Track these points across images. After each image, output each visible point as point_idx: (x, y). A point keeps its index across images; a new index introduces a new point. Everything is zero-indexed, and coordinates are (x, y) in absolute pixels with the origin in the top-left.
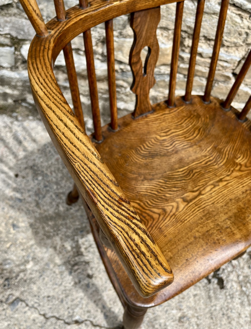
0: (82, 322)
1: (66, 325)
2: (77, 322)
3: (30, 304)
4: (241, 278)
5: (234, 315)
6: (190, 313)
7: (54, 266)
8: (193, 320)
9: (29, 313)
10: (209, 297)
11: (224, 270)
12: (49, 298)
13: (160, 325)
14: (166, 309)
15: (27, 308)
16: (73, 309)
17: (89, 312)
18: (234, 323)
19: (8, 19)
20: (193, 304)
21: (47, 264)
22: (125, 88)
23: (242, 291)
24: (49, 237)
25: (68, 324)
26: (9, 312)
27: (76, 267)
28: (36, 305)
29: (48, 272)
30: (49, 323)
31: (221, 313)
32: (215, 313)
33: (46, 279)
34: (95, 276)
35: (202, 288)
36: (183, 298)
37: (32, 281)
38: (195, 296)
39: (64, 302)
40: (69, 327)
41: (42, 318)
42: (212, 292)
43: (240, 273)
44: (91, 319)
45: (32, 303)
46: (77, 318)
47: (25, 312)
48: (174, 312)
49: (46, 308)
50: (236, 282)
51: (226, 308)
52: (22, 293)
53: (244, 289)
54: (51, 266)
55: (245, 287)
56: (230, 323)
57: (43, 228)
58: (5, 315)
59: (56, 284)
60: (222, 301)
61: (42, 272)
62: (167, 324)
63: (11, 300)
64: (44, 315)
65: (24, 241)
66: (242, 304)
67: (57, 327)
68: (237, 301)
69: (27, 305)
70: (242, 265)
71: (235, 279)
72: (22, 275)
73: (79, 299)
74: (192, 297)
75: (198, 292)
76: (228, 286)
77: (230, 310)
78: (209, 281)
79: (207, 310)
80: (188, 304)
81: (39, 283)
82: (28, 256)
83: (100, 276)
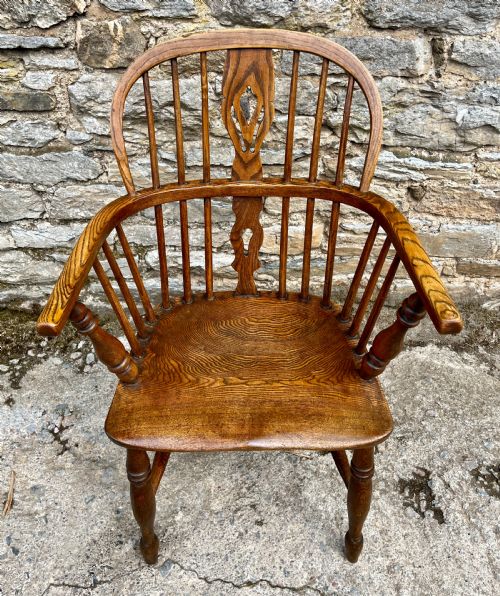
0: (257, 583)
1: (236, 589)
2: (249, 584)
3: (186, 566)
4: (467, 506)
5: (465, 556)
6: (402, 560)
7: (211, 515)
8: (408, 569)
9: (185, 578)
10: (426, 536)
11: (440, 497)
12: (209, 557)
13: (363, 580)
14: (367, 558)
15: (183, 571)
16: (241, 568)
17: (263, 569)
18: (465, 567)
19: (132, 228)
20: (403, 547)
21: (201, 513)
22: (271, 282)
23: (472, 523)
24: (199, 479)
25: (239, 587)
26: (160, 578)
27: (239, 513)
28: (193, 567)
29: (204, 523)
30: (213, 589)
31: (446, 555)
32: (437, 557)
33: (202, 531)
34: (265, 522)
35: (414, 526)
36: (389, 541)
37: (184, 536)
38: (405, 536)
39: (229, 559)
40: (239, 591)
41: (204, 582)
42: (428, 528)
43: (464, 499)
44: (268, 579)
45: (188, 564)
46: (249, 578)
47: (181, 577)
48: (380, 559)
49: (207, 570)
50: (460, 512)
51: (452, 548)
52: (173, 552)
53: (473, 520)
54: (207, 515)
55: (474, 518)
56: (460, 567)
57: (191, 468)
58: (155, 583)
59: (216, 538)
60: (444, 540)
61: (196, 524)
62: (372, 576)
64: (205, 579)
65: (168, 486)
66: (473, 540)
67: (224, 593)
68: (465, 537)
69: (182, 568)
70: (465, 489)
71: (459, 508)
72: (170, 529)
73: (248, 554)
74: (402, 538)
75: (410, 531)
76: (451, 518)
77: (457, 551)
78: (423, 515)
79: (426, 553)
80: (397, 548)
81: (194, 537)
82: (175, 506)
83: (272, 521)
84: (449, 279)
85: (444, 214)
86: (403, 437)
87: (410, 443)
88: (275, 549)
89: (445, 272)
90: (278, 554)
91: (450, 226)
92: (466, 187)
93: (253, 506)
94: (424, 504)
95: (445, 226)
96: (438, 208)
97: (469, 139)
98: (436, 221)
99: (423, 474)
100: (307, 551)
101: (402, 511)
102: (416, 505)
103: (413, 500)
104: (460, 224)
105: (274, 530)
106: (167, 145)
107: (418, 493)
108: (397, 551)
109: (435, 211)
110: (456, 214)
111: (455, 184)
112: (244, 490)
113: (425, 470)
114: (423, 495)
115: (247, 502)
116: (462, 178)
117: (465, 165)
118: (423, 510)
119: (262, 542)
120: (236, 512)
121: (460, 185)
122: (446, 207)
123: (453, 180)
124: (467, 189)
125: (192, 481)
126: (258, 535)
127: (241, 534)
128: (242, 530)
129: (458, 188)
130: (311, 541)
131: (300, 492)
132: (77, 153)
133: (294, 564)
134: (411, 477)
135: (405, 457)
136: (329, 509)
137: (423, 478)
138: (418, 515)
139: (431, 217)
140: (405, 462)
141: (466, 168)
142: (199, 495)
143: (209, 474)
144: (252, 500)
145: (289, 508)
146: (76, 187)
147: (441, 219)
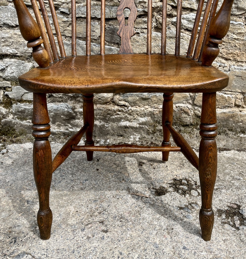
12: (58, 251)
27: (90, 226)
34: (109, 230)
35: (231, 235)
38: (224, 241)
39: (76, 252)
48: (204, 253)
52: (29, 248)
54: (63, 226)
59: (67, 239)
63: (16, 254)
69: (33, 257)
73: (92, 248)
75: (228, 238)
78: (238, 229)
80: (219, 247)
83: (116, 230)
84: (240, 109)
85: (231, 58)
86: (219, 188)
87: (223, 191)
88: (116, 246)
89: (237, 103)
90: (118, 249)
91: (236, 67)
92: (242, 38)
93: (102, 222)
94: (238, 223)
95: (233, 67)
96: (227, 54)
97: (240, 6)
98: (227, 63)
99: (235, 207)
100: (142, 248)
101: (220, 227)
102: (231, 223)
103: (229, 220)
104: (242, 66)
105: (116, 235)
106: (64, 5)
107: (232, 217)
108: (218, 249)
109: (226, 56)
110: (239, 59)
111: (235, 36)
112: (96, 214)
113: (237, 205)
114: (236, 218)
115: (97, 219)
116: (239, 31)
117: (239, 22)
118: (237, 226)
119: (105, 242)
120: (87, 225)
121: (238, 37)
122: (232, 53)
123: (234, 34)
124: (243, 40)
125: (57, 208)
126: (103, 238)
127: (88, 238)
128: (90, 236)
129: (237, 39)
130: (147, 242)
131: (140, 215)
132: (11, 7)
133: (130, 255)
134: (226, 209)
135: (221, 198)
136: (162, 224)
137: (235, 209)
138: (234, 229)
139: (224, 61)
140: (220, 200)
141: (240, 24)
142: (60, 215)
143: (71, 205)
144: (102, 219)
145: (131, 223)
146: (8, 30)
147: (230, 62)
